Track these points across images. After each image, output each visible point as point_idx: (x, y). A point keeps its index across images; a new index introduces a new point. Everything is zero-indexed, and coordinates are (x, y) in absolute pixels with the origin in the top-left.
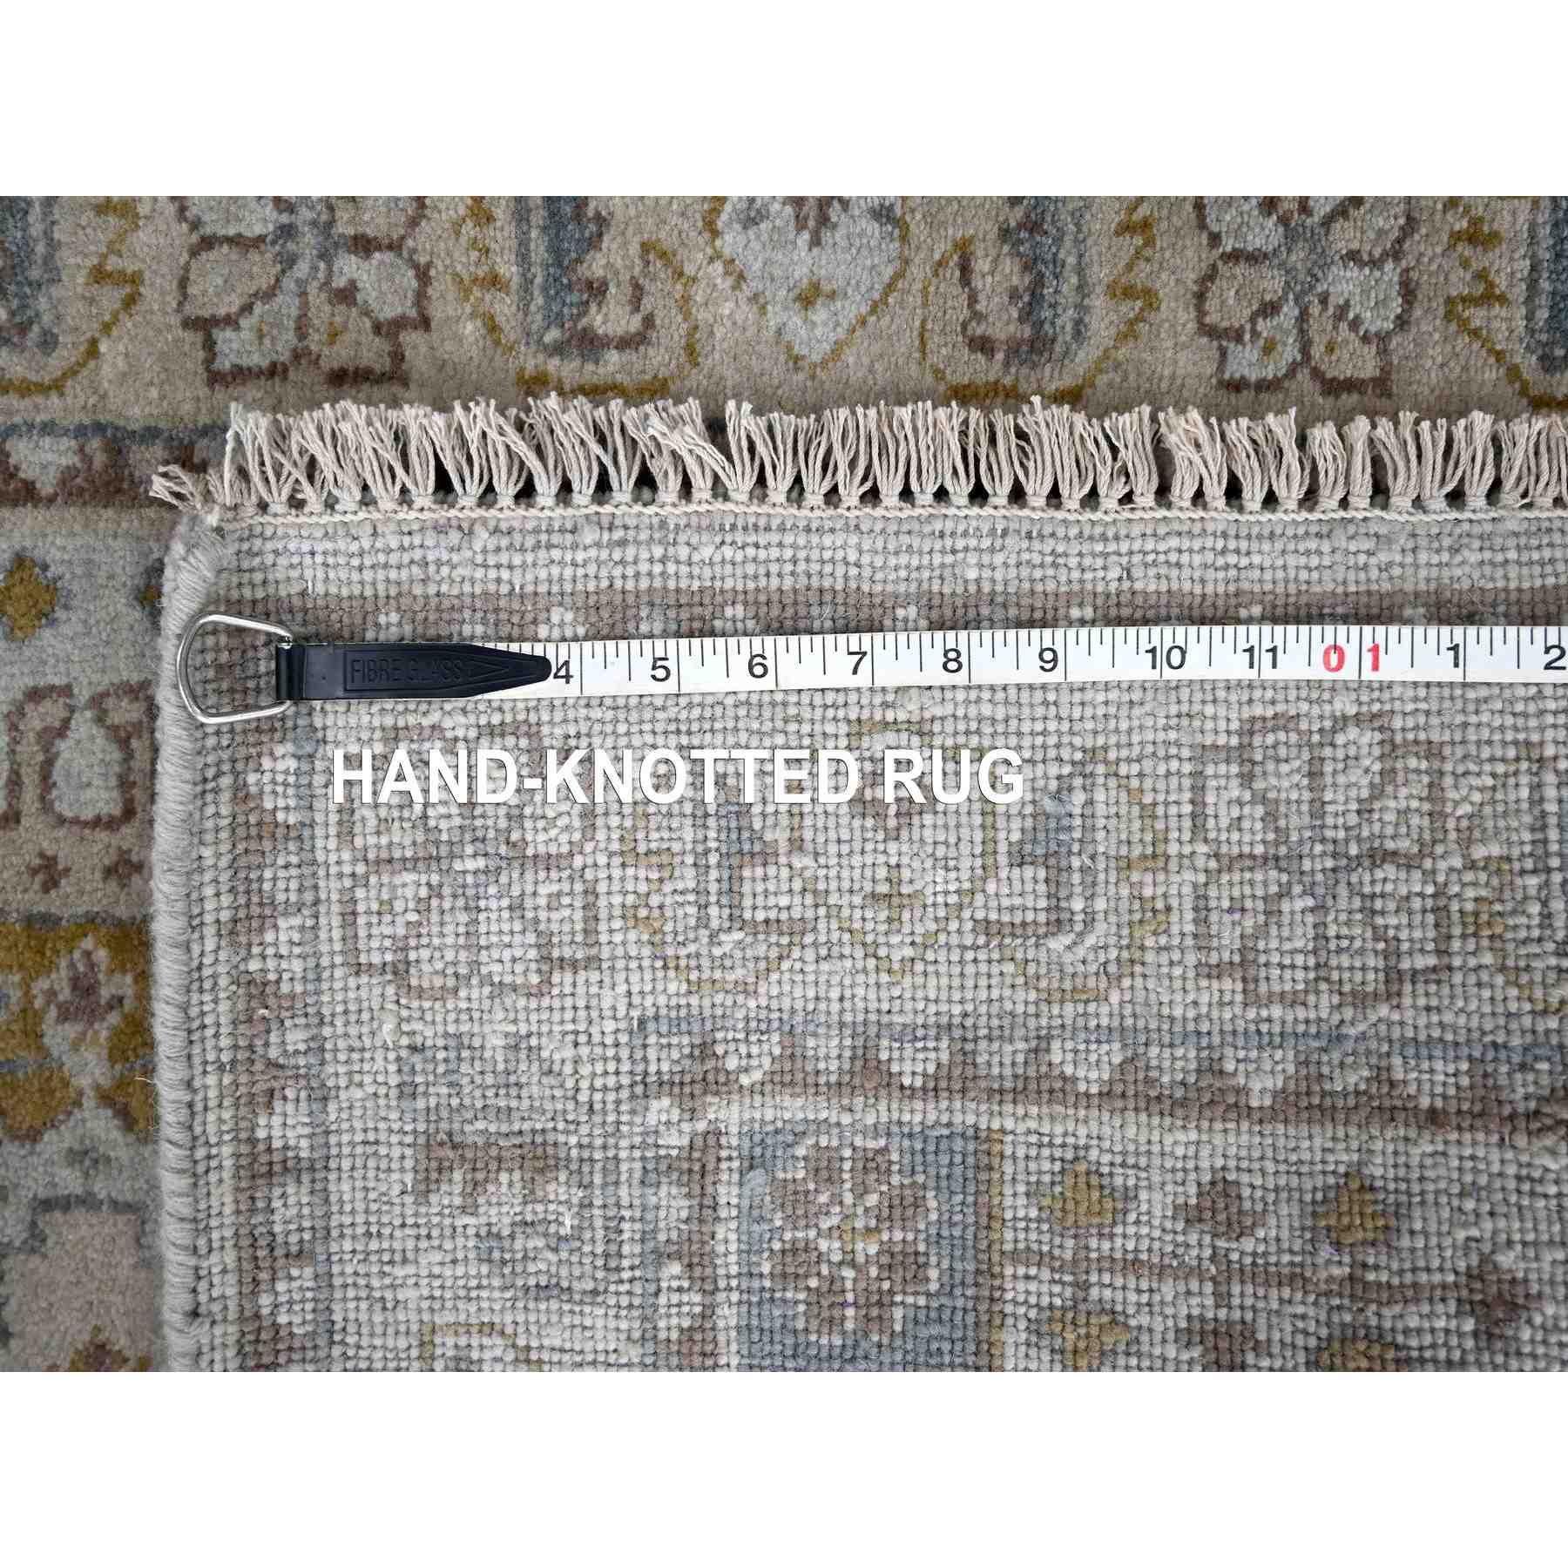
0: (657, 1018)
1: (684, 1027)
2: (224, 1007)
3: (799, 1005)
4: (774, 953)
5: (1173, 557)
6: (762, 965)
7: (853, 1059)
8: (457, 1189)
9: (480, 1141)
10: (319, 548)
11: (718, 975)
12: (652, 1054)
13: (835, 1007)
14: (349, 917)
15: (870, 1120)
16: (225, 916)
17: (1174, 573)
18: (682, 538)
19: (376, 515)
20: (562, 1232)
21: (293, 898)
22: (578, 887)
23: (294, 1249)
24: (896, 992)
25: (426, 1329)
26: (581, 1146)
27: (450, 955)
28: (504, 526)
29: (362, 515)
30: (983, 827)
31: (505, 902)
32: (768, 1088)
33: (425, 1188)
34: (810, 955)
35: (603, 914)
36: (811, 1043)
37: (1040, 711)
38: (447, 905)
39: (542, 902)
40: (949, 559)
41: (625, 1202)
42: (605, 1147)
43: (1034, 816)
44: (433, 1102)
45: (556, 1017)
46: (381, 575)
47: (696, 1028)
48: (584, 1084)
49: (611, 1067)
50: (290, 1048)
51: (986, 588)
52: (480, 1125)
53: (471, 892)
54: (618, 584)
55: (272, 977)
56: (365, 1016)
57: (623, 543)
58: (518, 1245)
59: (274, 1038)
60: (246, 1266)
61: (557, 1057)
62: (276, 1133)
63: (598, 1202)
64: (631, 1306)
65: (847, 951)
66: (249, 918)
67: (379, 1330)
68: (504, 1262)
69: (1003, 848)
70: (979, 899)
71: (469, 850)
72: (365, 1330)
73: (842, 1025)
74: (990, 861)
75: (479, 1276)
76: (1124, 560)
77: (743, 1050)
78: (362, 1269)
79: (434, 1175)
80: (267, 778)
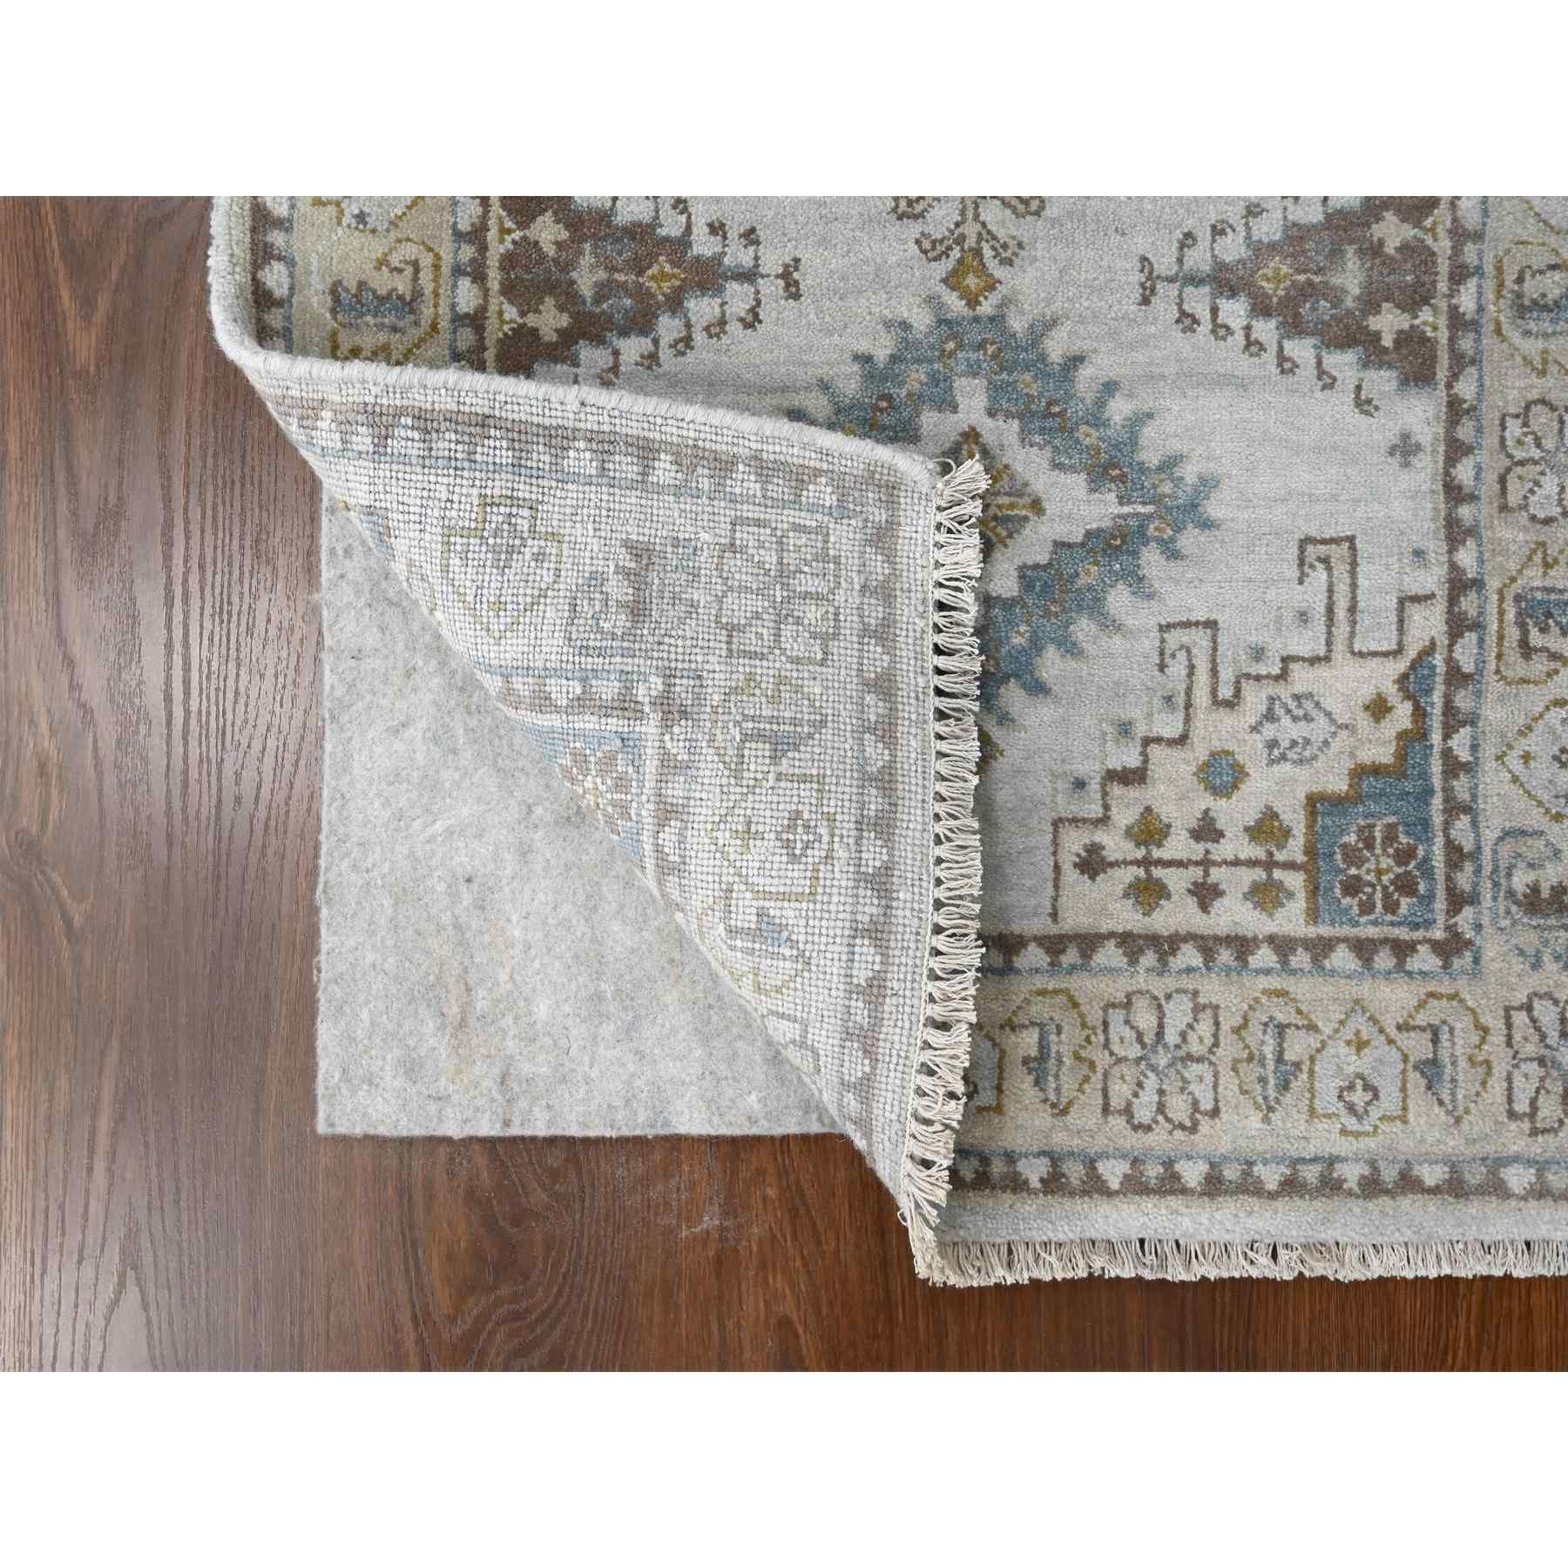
0: (701, 686)
1: (696, 702)
2: (724, 448)
3: (701, 773)
4: (727, 759)
5: (900, 1023)
6: (722, 752)
7: (672, 805)
8: (627, 564)
9: (649, 580)
10: (919, 536)
11: (720, 724)
12: (684, 681)
13: (698, 795)
14: (758, 523)
15: (644, 813)
16: (765, 456)
17: (892, 1023)
18: (919, 731)
19: (931, 568)
20: (601, 622)
21: (769, 494)
22: (765, 651)
23: (606, 466)
24: (702, 833)
25: (560, 538)
26: (642, 636)
27: (737, 576)
28: (925, 636)
29: (932, 561)
30: (778, 893)
31: (760, 610)
32: (662, 751)
33: (628, 545)
34: (724, 781)
35: (752, 662)
36: (682, 779)
37: (831, 933)
38: (761, 578)
39: (760, 630)
40: (909, 882)
41: (613, 660)
42: (640, 649)
43: (780, 925)
44: (669, 556)
45: (706, 630)
46: (905, 567)
47: (696, 709)
48: (672, 641)
49: (680, 657)
50: (700, 479)
51: (894, 904)
52: (656, 581)
53: (766, 592)
54: (900, 693)
55: (734, 476)
56: (711, 524)
57: (917, 698)
58: (597, 596)
59: (706, 472)
60: (601, 436)
61: (687, 627)
62: (662, 465)
63: (614, 644)
64: (562, 661)
65: (724, 804)
66: (762, 468)
67: (562, 510)
68: (589, 586)
69: (767, 904)
70: (743, 887)
71: (785, 594)
72: (562, 502)
73: (689, 798)
74: (761, 896)
75: (584, 571)
76: (901, 992)
77: (682, 737)
78: (592, 504)
79: (634, 551)
80: (823, 488)
